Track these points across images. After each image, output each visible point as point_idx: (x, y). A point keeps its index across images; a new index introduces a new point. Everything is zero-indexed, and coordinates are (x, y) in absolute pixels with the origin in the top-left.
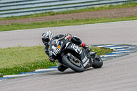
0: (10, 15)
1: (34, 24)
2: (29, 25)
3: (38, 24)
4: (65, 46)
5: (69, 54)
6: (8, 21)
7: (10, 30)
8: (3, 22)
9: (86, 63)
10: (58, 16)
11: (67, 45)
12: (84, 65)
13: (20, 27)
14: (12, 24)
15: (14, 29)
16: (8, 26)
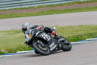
0: (50, 4)
1: (67, 10)
2: (63, 11)
3: (70, 10)
4: (35, 34)
5: (38, 41)
6: (48, 8)
7: (50, 14)
8: (45, 8)
9: (53, 48)
10: (84, 4)
11: (37, 34)
12: (51, 50)
13: (56, 12)
14: (51, 10)
15: (52, 14)
16: (48, 11)
